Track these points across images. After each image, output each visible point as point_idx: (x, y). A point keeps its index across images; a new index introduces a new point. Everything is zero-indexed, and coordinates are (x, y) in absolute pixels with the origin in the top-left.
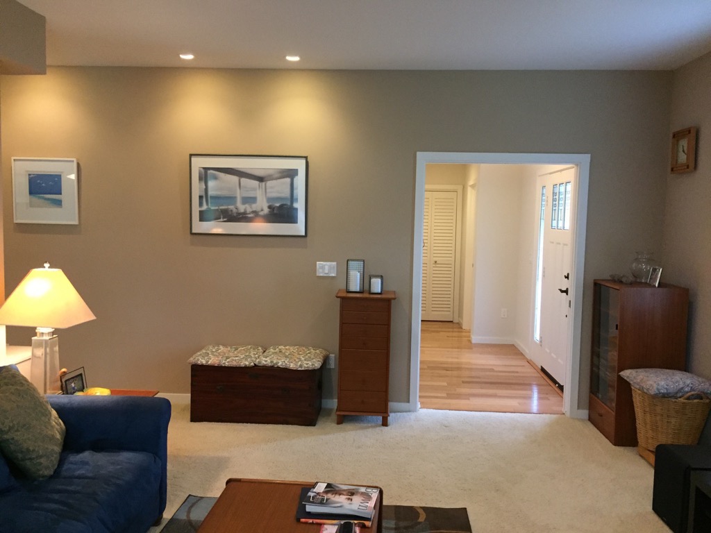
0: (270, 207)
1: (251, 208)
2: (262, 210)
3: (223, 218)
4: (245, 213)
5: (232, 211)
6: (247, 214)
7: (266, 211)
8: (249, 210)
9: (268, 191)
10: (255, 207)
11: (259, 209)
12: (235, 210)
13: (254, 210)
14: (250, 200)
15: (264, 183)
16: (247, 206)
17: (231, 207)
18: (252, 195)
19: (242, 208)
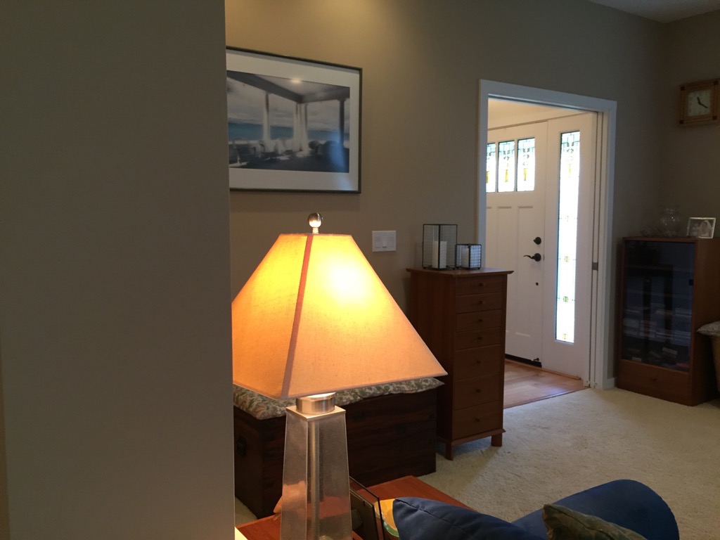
0: (312, 145)
1: (284, 144)
2: (301, 150)
3: (241, 161)
4: (275, 154)
5: (255, 148)
6: (278, 155)
7: (306, 151)
8: (281, 149)
9: (310, 118)
10: (291, 144)
11: (295, 148)
12: (259, 148)
13: (289, 149)
14: (282, 132)
15: (303, 106)
16: (278, 141)
17: (254, 143)
18: (287, 125)
19: (271, 144)
